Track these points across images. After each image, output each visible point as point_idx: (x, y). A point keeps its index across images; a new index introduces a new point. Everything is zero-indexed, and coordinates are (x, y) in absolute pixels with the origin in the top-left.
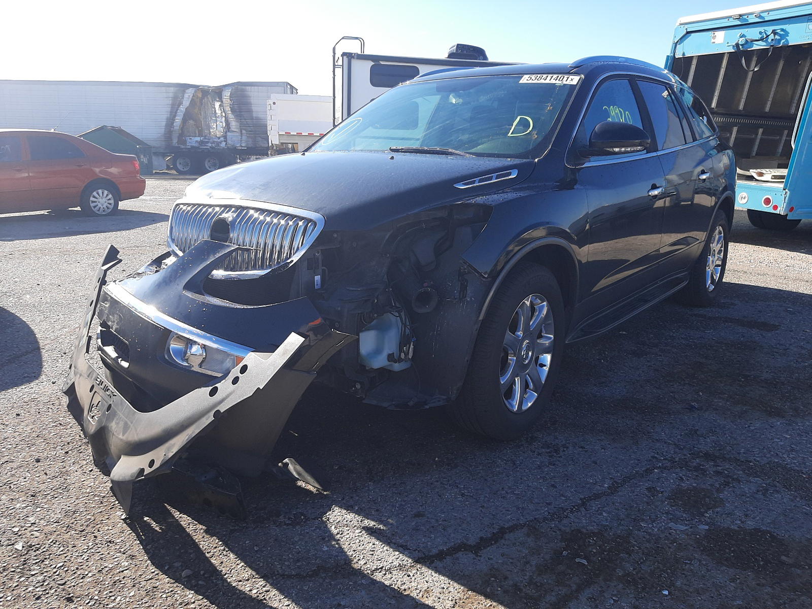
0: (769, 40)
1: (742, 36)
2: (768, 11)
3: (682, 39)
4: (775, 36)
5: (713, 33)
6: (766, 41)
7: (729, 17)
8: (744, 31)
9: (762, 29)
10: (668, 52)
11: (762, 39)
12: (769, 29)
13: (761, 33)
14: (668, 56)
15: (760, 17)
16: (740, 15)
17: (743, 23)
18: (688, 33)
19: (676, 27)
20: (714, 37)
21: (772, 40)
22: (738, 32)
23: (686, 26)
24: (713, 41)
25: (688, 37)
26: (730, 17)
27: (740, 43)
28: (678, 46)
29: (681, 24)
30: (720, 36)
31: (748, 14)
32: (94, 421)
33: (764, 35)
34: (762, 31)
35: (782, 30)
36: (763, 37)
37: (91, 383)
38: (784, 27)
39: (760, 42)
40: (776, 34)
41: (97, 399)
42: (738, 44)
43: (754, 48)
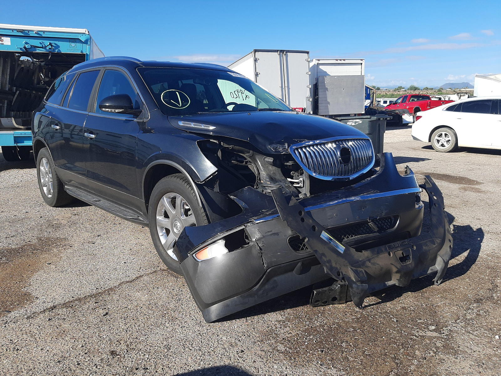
0: (48, 49)
1: (26, 43)
2: (44, 31)
4: (51, 47)
6: (46, 48)
7: (13, 30)
8: (28, 40)
9: (41, 41)
11: (42, 47)
12: (47, 43)
13: (40, 43)
15: (38, 34)
16: (23, 30)
17: (25, 35)
20: (2, 40)
21: (50, 49)
22: (24, 41)
24: (1, 42)
26: (16, 30)
27: (27, 47)
30: (7, 40)
31: (29, 31)
32: (409, 262)
33: (43, 45)
34: (42, 42)
35: (55, 44)
36: (43, 46)
37: (386, 253)
38: (56, 42)
39: (41, 48)
40: (52, 45)
41: (400, 253)
42: (25, 47)
43: (38, 51)
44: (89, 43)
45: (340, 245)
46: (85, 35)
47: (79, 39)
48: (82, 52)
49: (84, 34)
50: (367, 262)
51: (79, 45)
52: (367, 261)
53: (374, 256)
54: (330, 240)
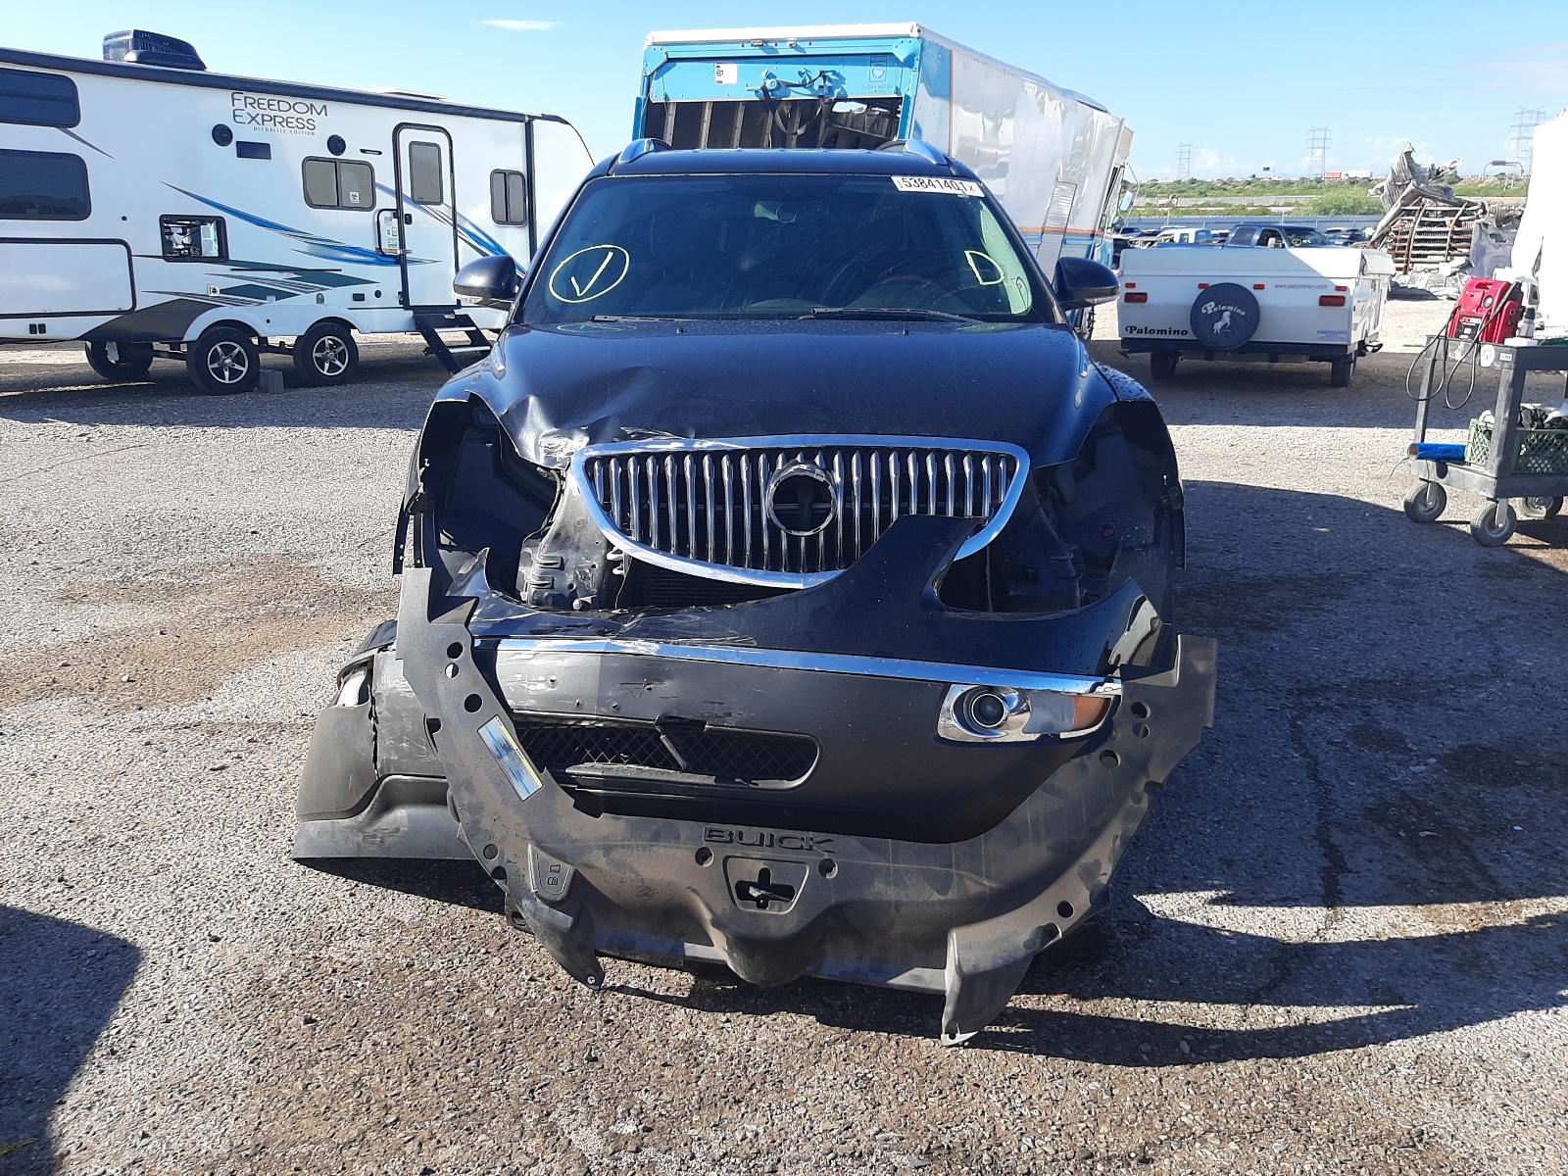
0: (816, 87)
1: (770, 76)
2: (810, 40)
3: (661, 70)
4: (825, 82)
5: (716, 65)
6: (811, 87)
7: (743, 42)
8: (774, 68)
9: (802, 68)
10: (637, 92)
11: (803, 85)
12: (814, 70)
13: (800, 74)
14: (638, 99)
15: (796, 47)
16: (765, 41)
17: (767, 53)
18: (670, 60)
19: (645, 47)
20: (720, 73)
21: (821, 87)
22: (763, 69)
23: (666, 49)
24: (718, 78)
25: (670, 69)
26: (749, 41)
27: (769, 87)
28: (653, 82)
29: (654, 44)
30: (730, 71)
31: (777, 41)
32: (776, 908)
33: (807, 78)
34: (803, 71)
35: (834, 73)
36: (805, 80)
37: (687, 849)
38: (836, 68)
39: (801, 88)
40: (825, 78)
41: (749, 869)
42: (764, 89)
43: (793, 97)
44: (917, 63)
45: (528, 773)
46: (909, 40)
47: (892, 54)
48: (897, 91)
49: (908, 37)
50: (595, 851)
51: (893, 71)
52: (598, 847)
53: (632, 842)
54: (504, 747)
